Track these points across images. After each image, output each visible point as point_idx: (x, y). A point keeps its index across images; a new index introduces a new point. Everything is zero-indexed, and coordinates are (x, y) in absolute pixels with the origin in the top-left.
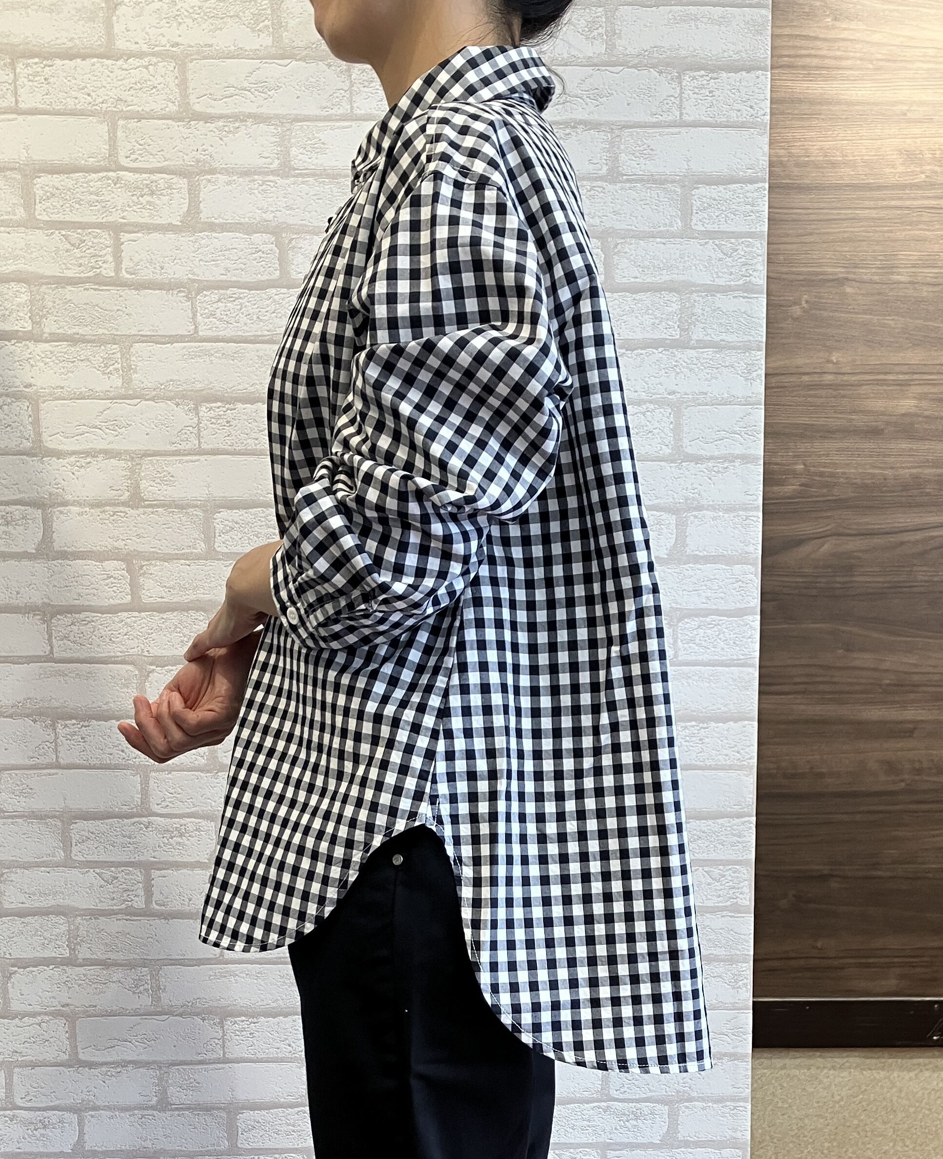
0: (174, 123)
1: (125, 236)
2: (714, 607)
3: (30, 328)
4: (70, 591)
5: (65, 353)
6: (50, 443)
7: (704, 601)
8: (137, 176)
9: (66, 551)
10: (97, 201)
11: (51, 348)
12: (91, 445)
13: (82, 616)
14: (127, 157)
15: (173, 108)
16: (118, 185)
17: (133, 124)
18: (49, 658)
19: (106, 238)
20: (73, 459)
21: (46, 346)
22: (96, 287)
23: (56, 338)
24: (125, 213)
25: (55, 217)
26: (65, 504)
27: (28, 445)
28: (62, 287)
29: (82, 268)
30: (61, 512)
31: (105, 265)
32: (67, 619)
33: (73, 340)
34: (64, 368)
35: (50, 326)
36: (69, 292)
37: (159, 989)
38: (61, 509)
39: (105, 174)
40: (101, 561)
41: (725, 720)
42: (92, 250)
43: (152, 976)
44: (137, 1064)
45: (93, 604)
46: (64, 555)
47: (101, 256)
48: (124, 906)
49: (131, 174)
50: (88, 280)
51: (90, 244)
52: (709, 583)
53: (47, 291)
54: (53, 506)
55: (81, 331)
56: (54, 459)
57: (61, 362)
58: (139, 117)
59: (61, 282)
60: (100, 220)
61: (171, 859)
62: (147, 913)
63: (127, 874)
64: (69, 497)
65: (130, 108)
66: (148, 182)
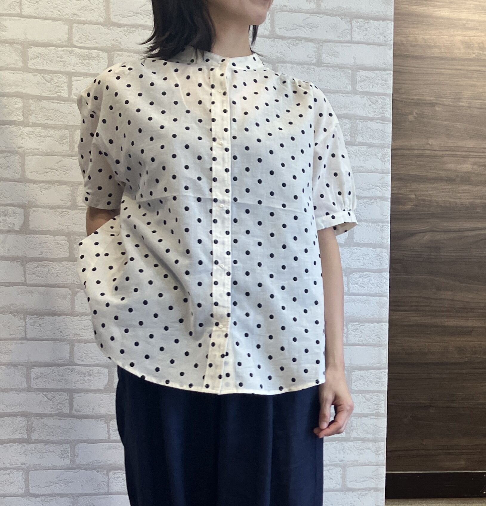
0: (102, 27)
1: (74, 78)
2: (367, 268)
3: (22, 120)
4: (37, 250)
5: (40, 133)
6: (30, 176)
7: (362, 265)
8: (82, 50)
9: (36, 230)
10: (61, 61)
11: (33, 130)
12: (52, 179)
13: (42, 263)
14: (77, 41)
15: (102, 20)
16: (72, 54)
17: (81, 26)
18: (24, 284)
19: (64, 78)
20: (41, 185)
21: (30, 129)
22: (58, 102)
23: (35, 125)
24: (75, 68)
25: (38, 67)
26: (37, 206)
27: (18, 176)
28: (40, 101)
29: (51, 93)
30: (34, 211)
31: (63, 91)
32: (35, 264)
33: (45, 126)
34: (39, 140)
35: (32, 119)
36: (44, 103)
37: (75, 455)
38: (35, 209)
39: (66, 48)
40: (54, 235)
41: (372, 322)
42: (57, 84)
43: (71, 449)
44: (61, 495)
45: (49, 257)
46: (35, 232)
47: (61, 87)
48: (57, 412)
49: (79, 49)
50: (54, 98)
51: (56, 81)
52: (364, 257)
53: (33, 102)
54: (30, 207)
55: (49, 123)
56: (31, 185)
57: (38, 137)
58: (84, 23)
59: (40, 98)
60: (62, 70)
61: (84, 388)
62: (70, 416)
63: (60, 395)
64: (38, 203)
65: (80, 18)
66: (88, 53)
